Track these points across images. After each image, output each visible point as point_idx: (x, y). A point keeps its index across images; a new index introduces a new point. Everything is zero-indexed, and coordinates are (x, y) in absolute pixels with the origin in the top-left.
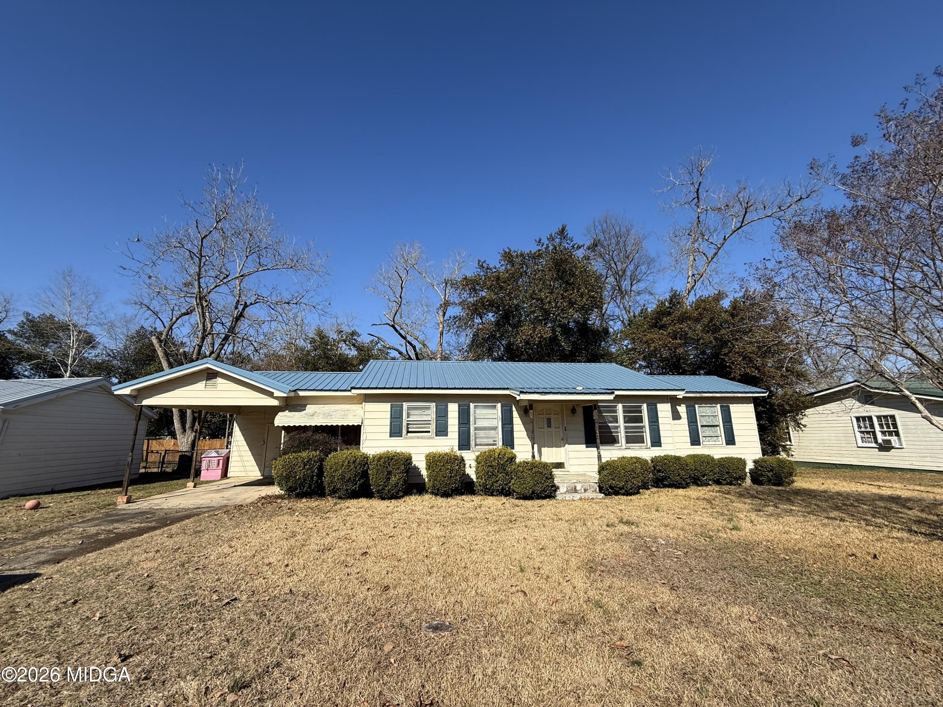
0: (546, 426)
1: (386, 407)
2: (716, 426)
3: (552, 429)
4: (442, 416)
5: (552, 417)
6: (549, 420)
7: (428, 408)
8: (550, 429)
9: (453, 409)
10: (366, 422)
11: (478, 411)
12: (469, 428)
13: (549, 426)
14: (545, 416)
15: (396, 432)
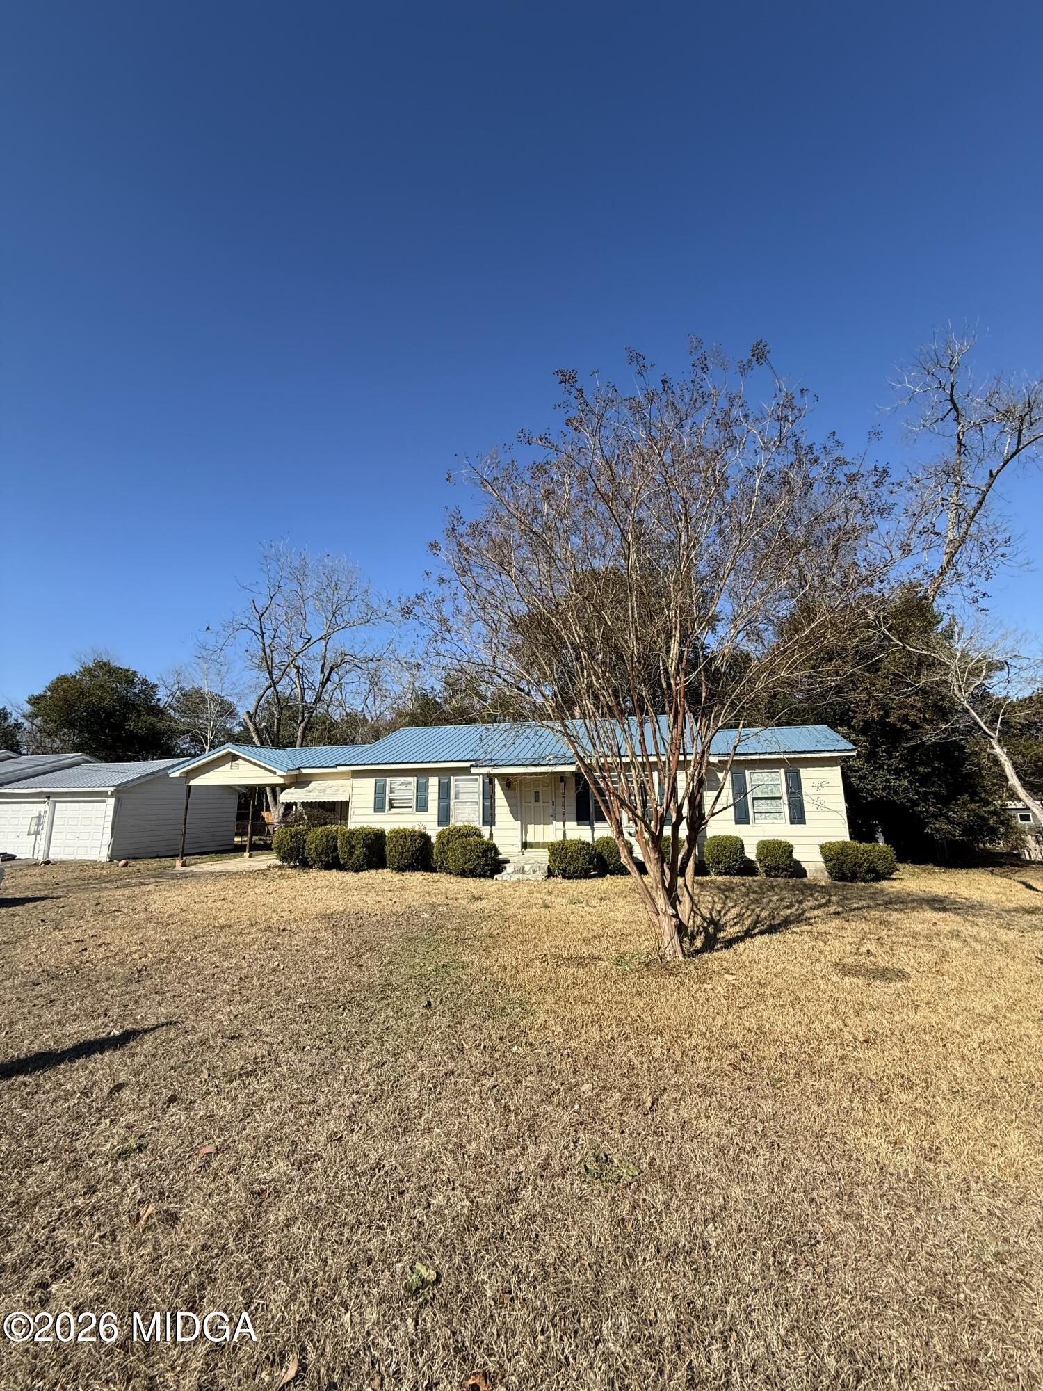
0: (533, 800)
1: (370, 782)
2: (780, 798)
3: (541, 804)
4: (422, 790)
5: (541, 790)
6: (537, 794)
7: (410, 783)
8: (537, 804)
9: (434, 782)
10: (353, 799)
11: (461, 784)
12: (449, 804)
13: (537, 800)
14: (533, 790)
15: (379, 807)
